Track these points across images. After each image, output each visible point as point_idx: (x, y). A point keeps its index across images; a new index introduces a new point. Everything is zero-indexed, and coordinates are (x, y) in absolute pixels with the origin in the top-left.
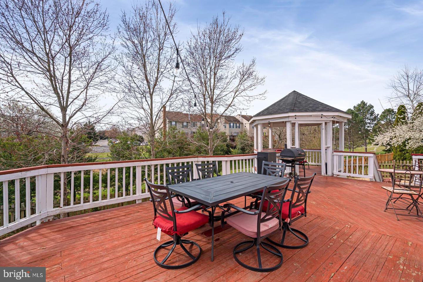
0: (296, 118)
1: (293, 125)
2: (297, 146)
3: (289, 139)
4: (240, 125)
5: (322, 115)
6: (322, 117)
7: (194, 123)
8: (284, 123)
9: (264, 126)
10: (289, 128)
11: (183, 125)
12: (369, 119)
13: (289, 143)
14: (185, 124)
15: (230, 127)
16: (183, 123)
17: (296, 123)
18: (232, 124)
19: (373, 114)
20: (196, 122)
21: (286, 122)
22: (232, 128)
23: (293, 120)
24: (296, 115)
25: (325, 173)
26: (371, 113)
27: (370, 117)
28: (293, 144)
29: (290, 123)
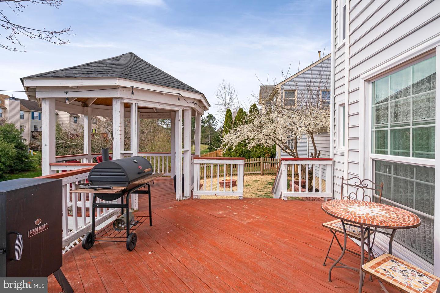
0: (133, 93)
1: (128, 106)
2: (134, 151)
3: (118, 137)
5: (179, 94)
6: (179, 99)
8: (107, 102)
9: (59, 104)
10: (119, 114)
13: (119, 144)
17: (134, 105)
21: (111, 99)
23: (127, 97)
24: (132, 87)
25: (182, 195)
28: (127, 146)
29: (121, 102)
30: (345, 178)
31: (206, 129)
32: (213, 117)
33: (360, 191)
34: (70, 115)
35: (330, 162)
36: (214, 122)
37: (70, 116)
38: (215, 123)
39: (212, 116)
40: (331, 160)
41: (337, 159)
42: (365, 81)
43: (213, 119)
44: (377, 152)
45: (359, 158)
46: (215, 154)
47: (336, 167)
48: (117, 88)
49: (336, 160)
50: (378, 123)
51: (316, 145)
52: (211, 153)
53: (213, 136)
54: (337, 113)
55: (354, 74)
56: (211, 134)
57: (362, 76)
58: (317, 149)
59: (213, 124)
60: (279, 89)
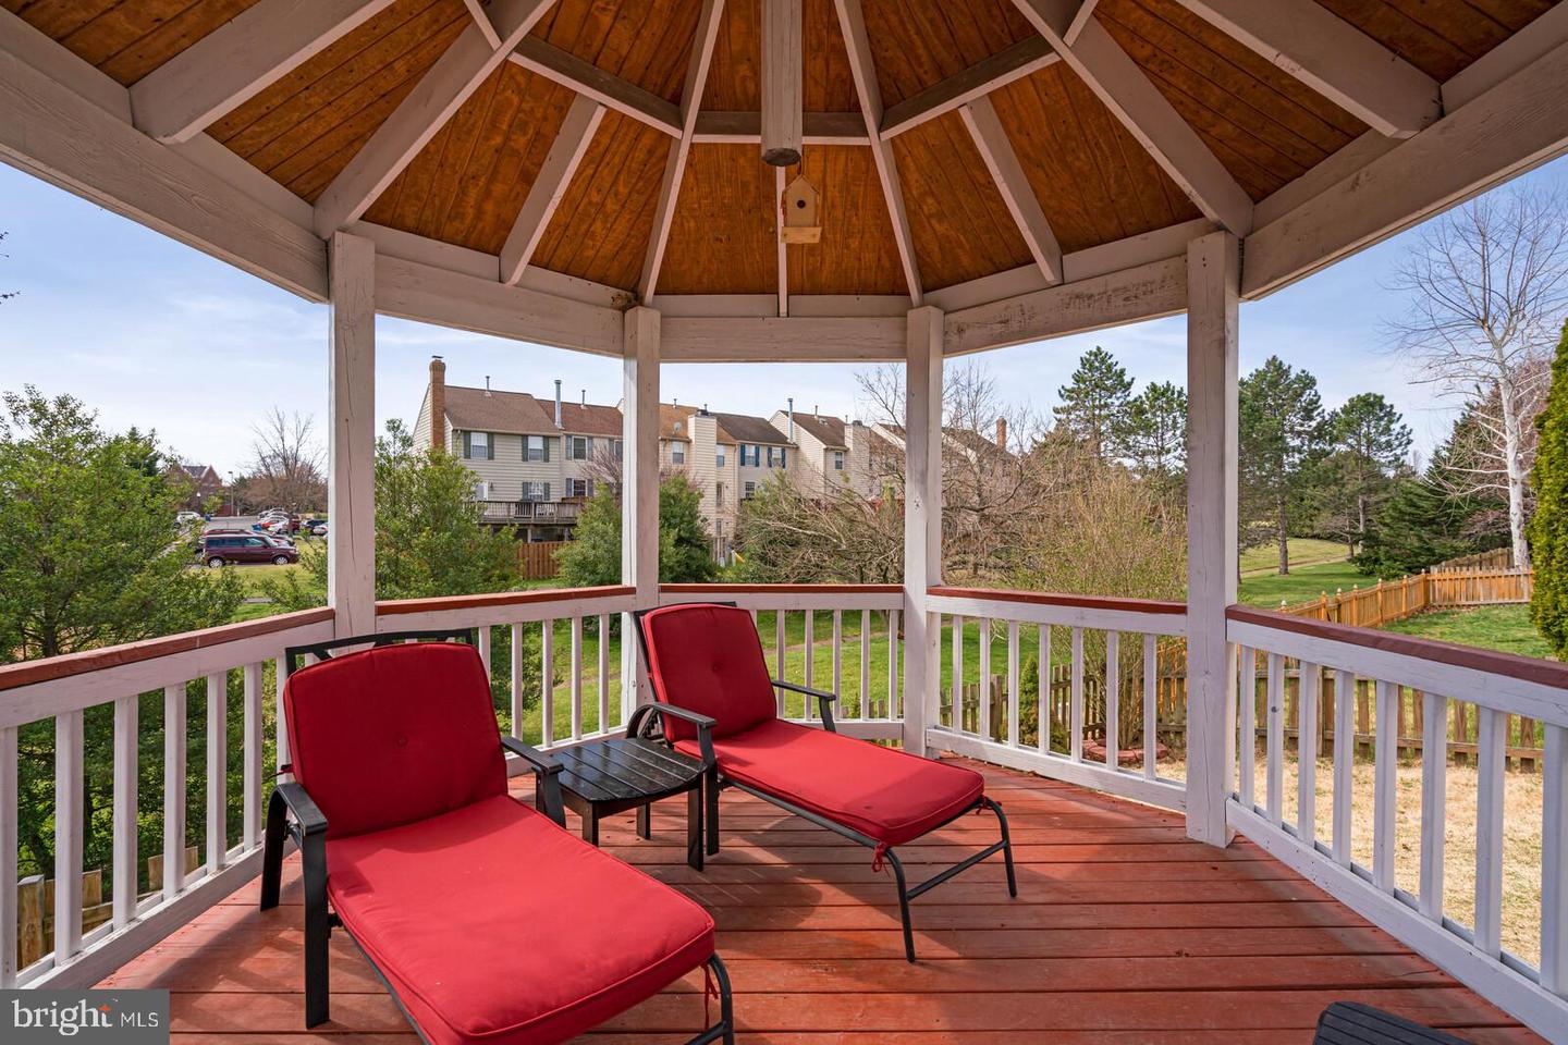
4: (788, 453)
7: (579, 443)
11: (525, 448)
12: (1299, 434)
14: (536, 444)
15: (743, 463)
16: (525, 437)
18: (751, 451)
19: (1312, 411)
20: (591, 438)
22: (749, 468)
26: (1305, 409)
27: (1302, 425)
31: (1338, 467)
32: (1382, 407)
34: (825, 447)
36: (1387, 430)
37: (826, 450)
38: (1394, 433)
39: (1373, 405)
43: (1381, 419)
46: (1418, 593)
52: (1394, 583)
53: (1386, 501)
56: (1371, 490)
59: (1383, 439)
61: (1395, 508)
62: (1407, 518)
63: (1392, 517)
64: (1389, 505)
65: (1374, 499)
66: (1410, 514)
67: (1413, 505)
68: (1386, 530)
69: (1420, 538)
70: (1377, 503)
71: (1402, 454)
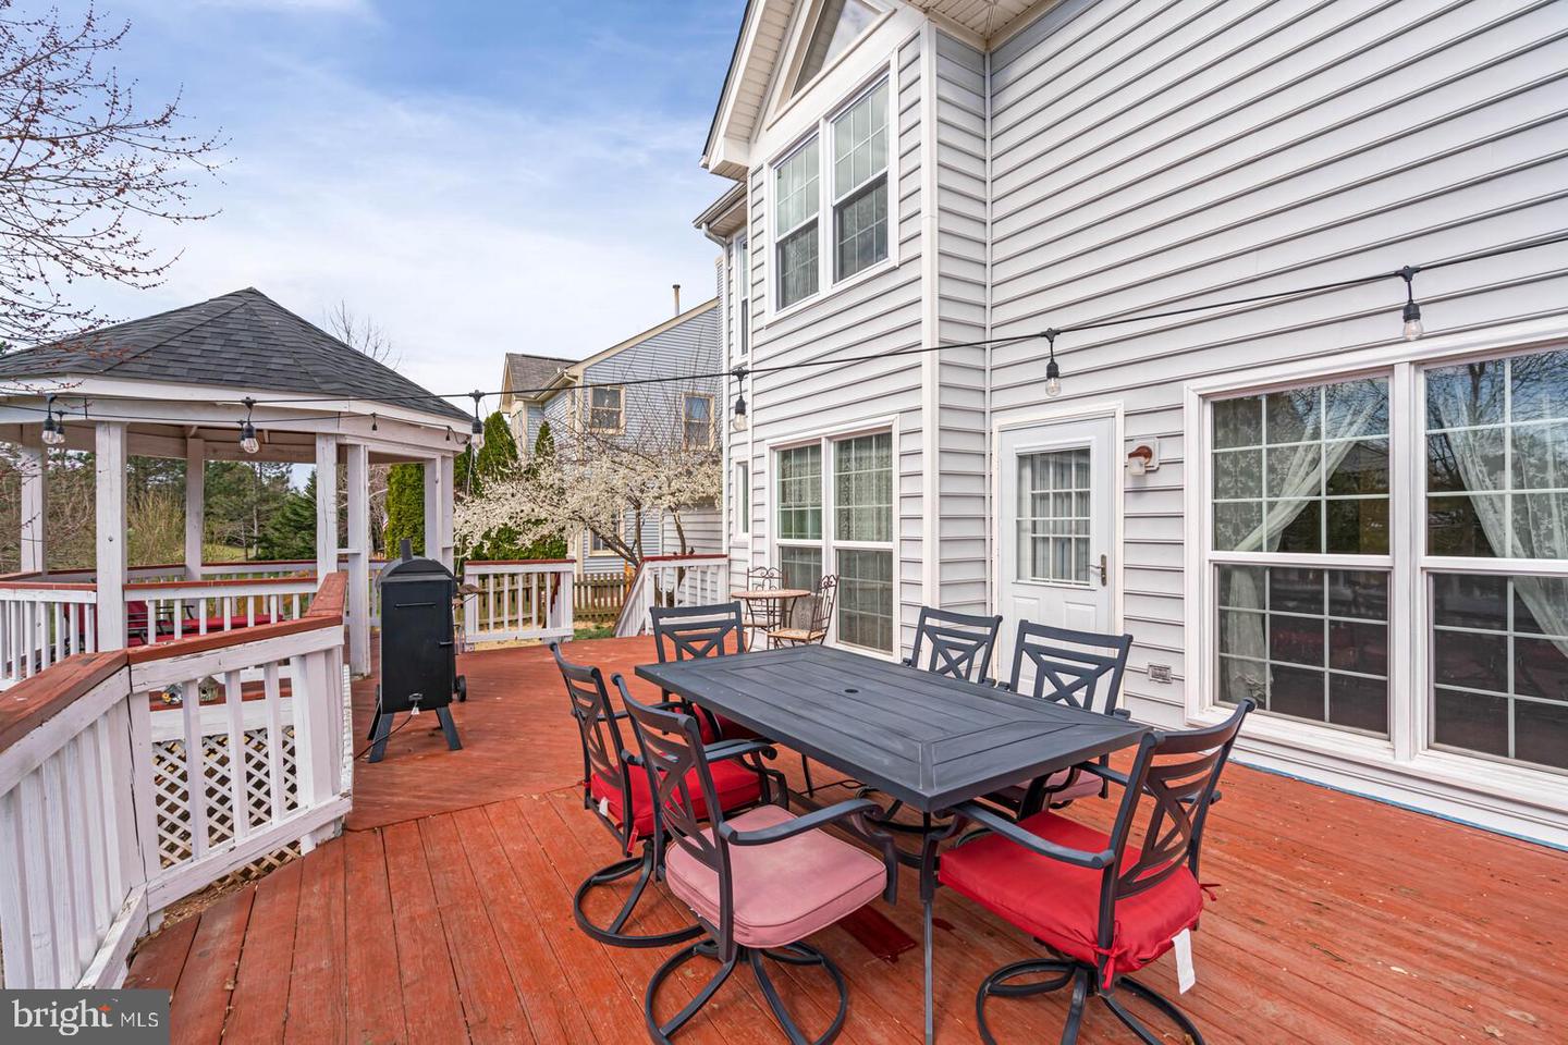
0: (374, 428)
2: (364, 547)
3: (332, 518)
5: (449, 428)
13: (333, 534)
17: (361, 448)
24: (374, 415)
29: (337, 443)
30: (751, 570)
33: (767, 581)
35: (724, 561)
40: (726, 556)
41: (735, 554)
42: (771, 448)
44: (784, 537)
45: (764, 545)
47: (733, 569)
48: (338, 415)
49: (732, 556)
50: (784, 501)
51: (686, 535)
53: (276, 509)
54: (733, 474)
55: (760, 433)
56: (263, 500)
57: (766, 441)
58: (688, 543)
60: (576, 377)
61: (284, 516)
62: (292, 524)
63: (281, 524)
64: (279, 513)
65: (265, 508)
66: (295, 521)
67: (296, 514)
68: (277, 534)
69: (304, 540)
70: (268, 511)
71: (287, 472)
